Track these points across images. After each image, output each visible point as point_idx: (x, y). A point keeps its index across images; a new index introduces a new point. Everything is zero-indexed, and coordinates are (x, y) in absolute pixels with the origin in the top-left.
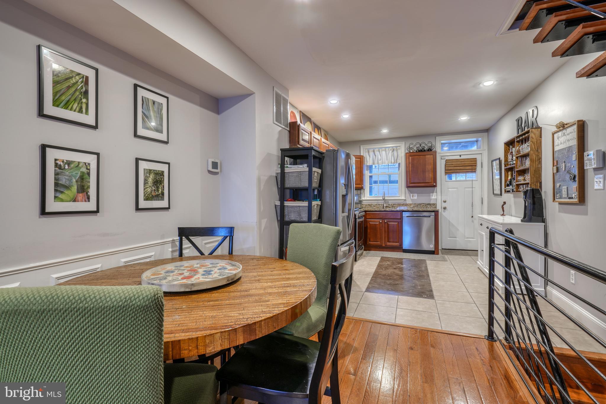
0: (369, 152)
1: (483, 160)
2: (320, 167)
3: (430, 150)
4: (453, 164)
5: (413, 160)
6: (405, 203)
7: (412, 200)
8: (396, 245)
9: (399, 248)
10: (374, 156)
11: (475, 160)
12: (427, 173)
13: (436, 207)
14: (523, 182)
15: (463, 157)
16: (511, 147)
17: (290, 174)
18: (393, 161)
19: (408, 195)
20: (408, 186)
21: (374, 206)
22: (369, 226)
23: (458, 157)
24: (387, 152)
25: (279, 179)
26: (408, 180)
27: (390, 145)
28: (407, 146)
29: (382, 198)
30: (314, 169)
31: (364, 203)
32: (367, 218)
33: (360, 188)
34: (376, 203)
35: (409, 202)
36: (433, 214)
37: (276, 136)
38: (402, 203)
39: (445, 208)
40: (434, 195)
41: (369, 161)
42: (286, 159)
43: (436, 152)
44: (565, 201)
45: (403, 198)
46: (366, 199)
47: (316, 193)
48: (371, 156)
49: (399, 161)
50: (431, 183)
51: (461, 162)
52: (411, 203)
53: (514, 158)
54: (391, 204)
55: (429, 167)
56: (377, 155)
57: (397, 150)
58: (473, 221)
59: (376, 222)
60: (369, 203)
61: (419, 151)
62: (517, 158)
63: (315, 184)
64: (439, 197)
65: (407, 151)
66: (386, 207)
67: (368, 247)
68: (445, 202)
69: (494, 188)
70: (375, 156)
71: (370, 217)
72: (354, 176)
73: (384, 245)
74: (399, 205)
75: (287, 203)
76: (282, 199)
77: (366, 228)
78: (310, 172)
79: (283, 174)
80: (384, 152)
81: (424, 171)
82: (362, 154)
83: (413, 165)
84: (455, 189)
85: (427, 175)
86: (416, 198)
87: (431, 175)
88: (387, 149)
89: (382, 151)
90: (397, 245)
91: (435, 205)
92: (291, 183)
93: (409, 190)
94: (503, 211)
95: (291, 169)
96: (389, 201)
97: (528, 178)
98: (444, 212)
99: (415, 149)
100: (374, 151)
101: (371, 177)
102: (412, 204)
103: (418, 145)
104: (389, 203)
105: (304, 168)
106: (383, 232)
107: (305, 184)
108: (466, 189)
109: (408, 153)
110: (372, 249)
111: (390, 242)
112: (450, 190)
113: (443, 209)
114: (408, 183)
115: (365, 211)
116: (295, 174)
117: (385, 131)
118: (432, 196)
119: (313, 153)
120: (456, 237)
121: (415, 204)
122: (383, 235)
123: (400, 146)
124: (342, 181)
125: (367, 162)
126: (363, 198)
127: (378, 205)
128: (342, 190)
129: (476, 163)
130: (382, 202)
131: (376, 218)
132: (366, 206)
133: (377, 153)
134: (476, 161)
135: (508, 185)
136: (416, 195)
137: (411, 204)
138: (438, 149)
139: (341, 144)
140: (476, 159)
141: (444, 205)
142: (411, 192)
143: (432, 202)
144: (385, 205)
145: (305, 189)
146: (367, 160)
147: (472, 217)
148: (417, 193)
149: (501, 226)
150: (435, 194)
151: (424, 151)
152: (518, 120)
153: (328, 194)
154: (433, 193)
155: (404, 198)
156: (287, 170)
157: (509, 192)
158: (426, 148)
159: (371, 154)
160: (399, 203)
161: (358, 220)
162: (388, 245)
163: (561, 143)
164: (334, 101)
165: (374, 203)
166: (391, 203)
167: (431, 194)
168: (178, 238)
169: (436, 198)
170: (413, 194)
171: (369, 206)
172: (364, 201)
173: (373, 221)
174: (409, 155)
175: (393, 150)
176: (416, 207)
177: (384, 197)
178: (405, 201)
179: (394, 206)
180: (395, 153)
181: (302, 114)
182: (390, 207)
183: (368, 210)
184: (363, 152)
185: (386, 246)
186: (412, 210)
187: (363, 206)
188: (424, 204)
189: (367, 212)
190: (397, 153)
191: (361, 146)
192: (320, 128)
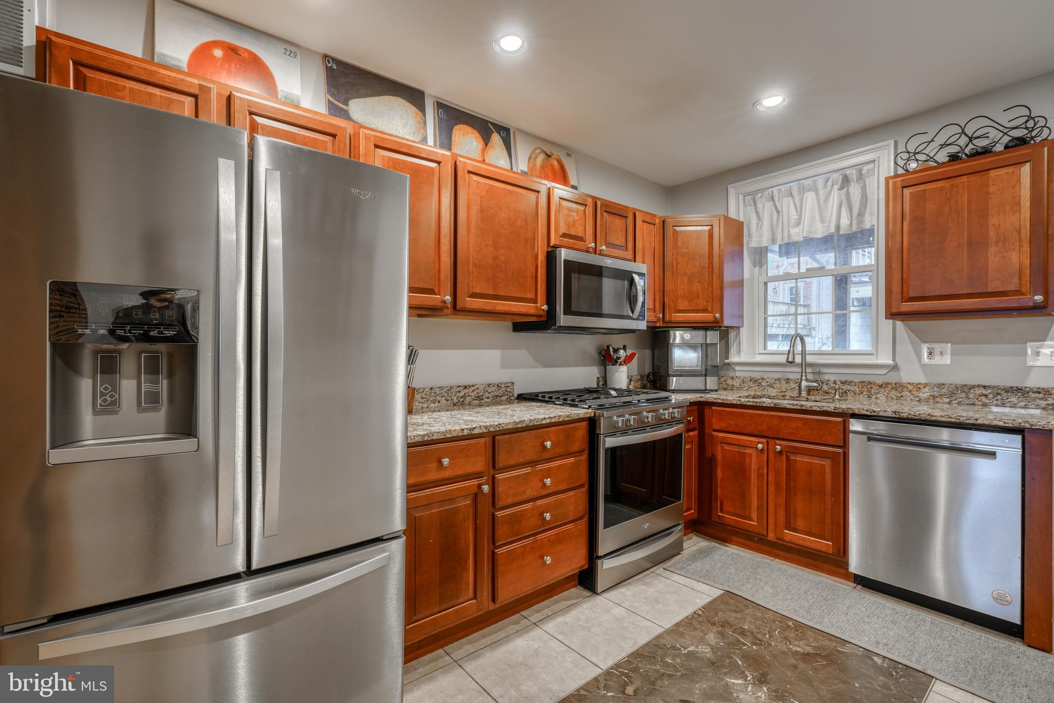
0: (754, 202)
3: (1016, 144)
5: (918, 200)
6: (892, 378)
7: (924, 367)
8: (817, 547)
9: (838, 564)
10: (775, 214)
18: (845, 222)
19: (904, 347)
20: (894, 310)
21: (771, 386)
22: (719, 457)
24: (821, 192)
26: (896, 288)
29: (783, 359)
31: (740, 372)
32: (715, 427)
33: (710, 323)
34: (777, 376)
35: (911, 374)
36: (1013, 440)
38: (880, 381)
40: (1044, 352)
45: (886, 360)
46: (743, 358)
48: (765, 218)
50: (1020, 293)
52: (923, 381)
54: (835, 383)
55: (1008, 222)
56: (783, 208)
57: (860, 177)
59: (745, 445)
60: (753, 375)
66: (810, 390)
70: (778, 212)
71: (724, 425)
73: (771, 536)
74: (866, 386)
80: (811, 195)
81: (977, 244)
82: (732, 215)
83: (918, 221)
86: (947, 360)
87: (1016, 257)
88: (820, 182)
89: (803, 190)
90: (824, 549)
91: (1050, 394)
96: (825, 370)
100: (773, 198)
102: (926, 385)
104: (826, 377)
106: (772, 488)
109: (897, 177)
110: (734, 538)
111: (795, 530)
114: (896, 296)
115: (702, 405)
117: (773, 100)
118: (1037, 354)
121: (941, 386)
122: (771, 498)
123: (873, 161)
125: (750, 236)
127: (783, 382)
131: (746, 431)
132: (743, 382)
133: (784, 202)
136: (946, 348)
137: (918, 387)
142: (921, 337)
143: (1031, 381)
144: (804, 384)
146: (750, 231)
148: (953, 343)
150: (1048, 344)
151: (988, 152)
154: (1039, 338)
155: (890, 362)
158: (997, 140)
159: (766, 208)
160: (866, 379)
161: (607, 442)
162: (786, 539)
165: (773, 374)
166: (832, 378)
167: (1029, 345)
170: (933, 345)
171: (751, 384)
172: (737, 368)
173: (734, 442)
174: (899, 185)
175: (846, 180)
176: (947, 400)
177: (791, 355)
178: (893, 374)
179: (845, 387)
180: (855, 190)
181: (335, 67)
182: (827, 393)
183: (715, 401)
184: (736, 208)
185: (779, 542)
186: (895, 412)
187: (730, 382)
188: (985, 387)
189: (714, 408)
190: (864, 189)
191: (729, 187)
192: (505, 132)
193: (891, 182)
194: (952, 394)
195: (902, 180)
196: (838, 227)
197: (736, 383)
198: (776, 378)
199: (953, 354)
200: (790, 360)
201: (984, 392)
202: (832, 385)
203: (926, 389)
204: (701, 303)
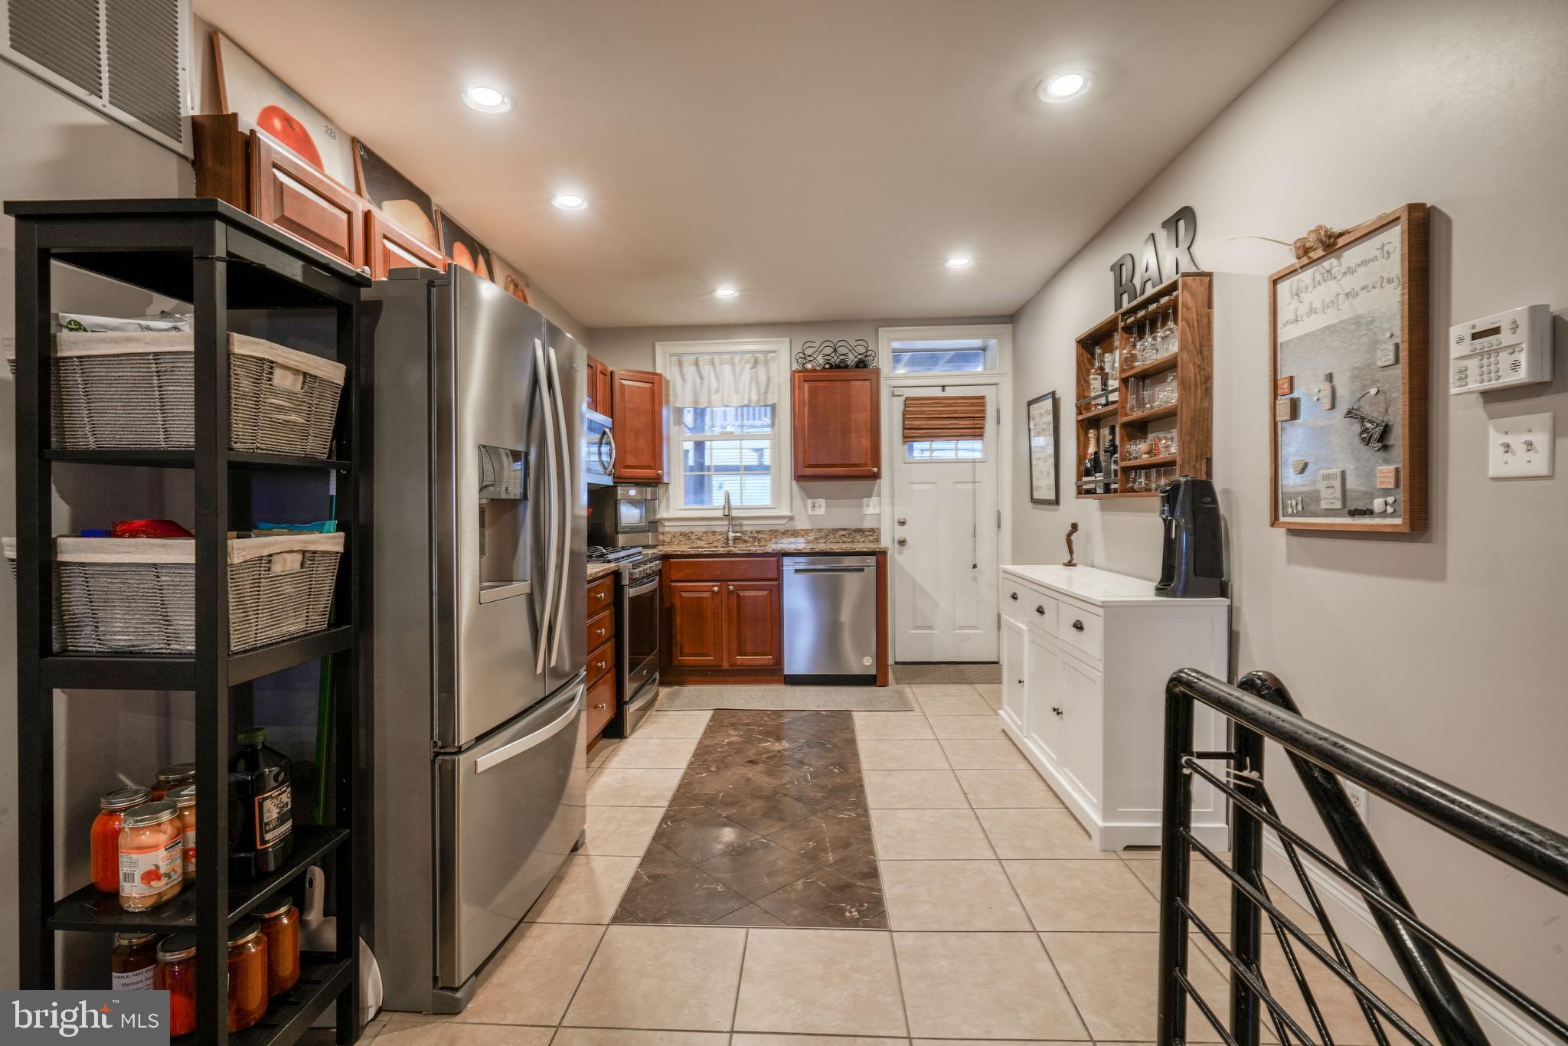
0: (680, 364)
1: (1002, 402)
3: (862, 364)
4: (922, 412)
5: (813, 392)
6: (790, 526)
7: (810, 517)
8: (761, 663)
9: (773, 673)
10: (698, 380)
11: (980, 401)
12: (853, 435)
13: (877, 540)
14: (1145, 459)
15: (950, 392)
16: (1098, 351)
17: (99, 372)
18: (754, 399)
19: (798, 502)
20: (800, 474)
21: (699, 539)
22: (678, 605)
23: (937, 392)
24: (738, 368)
26: (801, 457)
27: (749, 344)
28: (797, 349)
29: (720, 514)
31: (669, 528)
32: (673, 578)
33: (647, 477)
34: (704, 529)
35: (802, 524)
36: (871, 561)
38: (782, 529)
39: (902, 543)
40: (871, 504)
41: (682, 391)
43: (877, 371)
44: (1333, 525)
45: (786, 512)
46: (671, 515)
48: (689, 379)
49: (772, 398)
50: (865, 465)
51: (947, 405)
52: (809, 527)
53: (1113, 384)
54: (751, 532)
55: (861, 417)
56: (705, 375)
57: (766, 363)
58: (975, 579)
59: (701, 590)
60: (683, 530)
61: (831, 367)
62: (1125, 381)
63: (288, 439)
64: (887, 511)
65: (795, 367)
66: (735, 539)
67: (671, 677)
68: (902, 523)
69: (1034, 483)
70: (702, 378)
71: (681, 575)
73: (726, 665)
74: (774, 534)
76: (32, 522)
77: (668, 613)
78: (213, 360)
80: (727, 368)
81: (845, 430)
82: (658, 371)
83: (813, 409)
84: (930, 487)
85: (854, 442)
86: (821, 511)
87: (865, 442)
88: (737, 358)
89: (722, 363)
90: (766, 663)
91: (874, 532)
92: (106, 424)
93: (803, 489)
94: (1071, 552)
95: (98, 336)
96: (745, 522)
97: (1169, 445)
98: (900, 553)
99: (821, 360)
100: (697, 364)
102: (812, 530)
103: (829, 351)
104: (745, 528)
105: (177, 332)
106: (725, 624)
108: (958, 485)
109: (799, 372)
110: (690, 678)
111: (745, 654)
112: (915, 487)
113: (897, 546)
114: (800, 464)
115: (666, 557)
116: (127, 373)
117: (726, 292)
118: (868, 506)
119: (232, 245)
120: (930, 628)
121: (820, 530)
122: (725, 631)
123: (775, 352)
126: (663, 514)
127: (710, 535)
129: (983, 411)
130: (721, 527)
131: (701, 578)
132: (674, 537)
133: (706, 369)
134: (983, 404)
135: (1088, 473)
136: (822, 502)
137: (807, 532)
138: (883, 361)
140: (983, 397)
141: (901, 532)
142: (810, 495)
143: (867, 524)
144: (731, 535)
146: (674, 389)
147: (975, 566)
148: (827, 498)
149: (1101, 611)
150: (874, 500)
151: (847, 367)
152: (1117, 268)
154: (870, 496)
155: (790, 514)
156: (71, 344)
157: (1089, 492)
158: (851, 359)
159: (690, 371)
160: (774, 528)
161: (631, 592)
162: (738, 663)
163: (1312, 311)
165: (699, 528)
166: (749, 529)
167: (865, 500)
169: (876, 511)
170: (816, 500)
171: (681, 538)
172: (666, 524)
173: (692, 589)
174: (802, 378)
175: (756, 362)
176: (824, 541)
177: (726, 510)
178: (790, 523)
179: (760, 536)
180: (761, 371)
181: (366, 157)
182: (746, 542)
183: (675, 553)
184: (663, 364)
185: (732, 668)
186: (812, 549)
187: (661, 537)
188: (844, 529)
189: (672, 560)
190: (768, 371)
191: (657, 343)
192: (486, 252)
193: (797, 375)
194: (826, 537)
195: (804, 376)
196: (750, 401)
197: (667, 538)
198: (704, 531)
199: (826, 507)
200: (726, 514)
201: (844, 533)
202: (750, 535)
203: (811, 534)
204: (646, 459)
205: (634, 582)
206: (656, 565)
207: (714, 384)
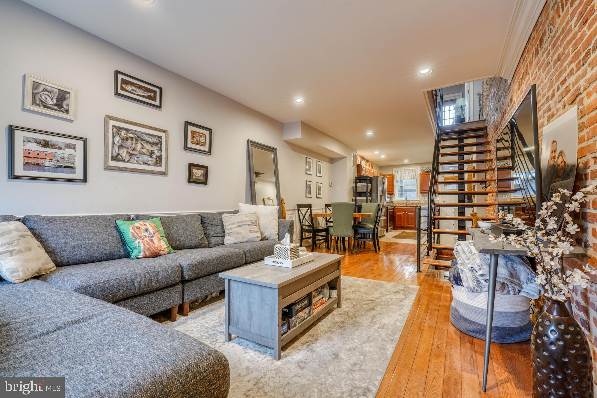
0: (397, 172)
2: (371, 184)
5: (424, 177)
6: (419, 202)
7: (424, 201)
9: (415, 228)
10: (401, 175)
18: (413, 178)
19: (421, 198)
20: (421, 192)
21: (401, 205)
22: (396, 215)
23: (453, 176)
25: (354, 189)
26: (421, 189)
27: (411, 168)
28: (421, 169)
30: (369, 185)
31: (395, 202)
32: (395, 210)
33: (391, 193)
37: (353, 171)
41: (398, 177)
42: (358, 180)
45: (419, 199)
46: (395, 200)
47: (369, 194)
48: (399, 175)
49: (416, 178)
51: (454, 179)
54: (411, 203)
57: (415, 171)
59: (401, 213)
60: (397, 202)
61: (428, 172)
63: (369, 191)
64: (441, 199)
65: (421, 172)
66: (407, 204)
67: (395, 228)
68: (444, 202)
71: (397, 210)
72: (386, 187)
73: (405, 227)
74: (416, 204)
75: (357, 198)
76: (355, 197)
77: (395, 217)
78: (367, 186)
79: (356, 186)
80: (407, 172)
83: (424, 180)
88: (409, 171)
92: (359, 190)
93: (422, 195)
95: (359, 184)
96: (410, 201)
100: (401, 172)
101: (402, 187)
103: (427, 169)
105: (364, 184)
106: (405, 219)
107: (365, 190)
111: (409, 225)
115: (395, 207)
116: (361, 187)
117: (406, 161)
119: (369, 178)
121: (426, 203)
122: (405, 221)
123: (417, 169)
124: (380, 189)
126: (394, 200)
127: (403, 204)
128: (380, 193)
130: (405, 202)
131: (401, 211)
132: (396, 204)
133: (403, 173)
136: (426, 198)
137: (423, 203)
139: (381, 167)
142: (424, 196)
145: (365, 193)
146: (396, 177)
153: (374, 195)
156: (358, 185)
159: (399, 173)
161: (389, 210)
164: (377, 153)
165: (401, 203)
168: (325, 208)
173: (399, 213)
174: (422, 174)
175: (413, 171)
177: (406, 199)
179: (413, 204)
180: (414, 173)
182: (410, 205)
184: (394, 173)
187: (394, 204)
191: (393, 169)
204: (391, 190)
205: (390, 209)
206: (393, 208)
207: (404, 175)
